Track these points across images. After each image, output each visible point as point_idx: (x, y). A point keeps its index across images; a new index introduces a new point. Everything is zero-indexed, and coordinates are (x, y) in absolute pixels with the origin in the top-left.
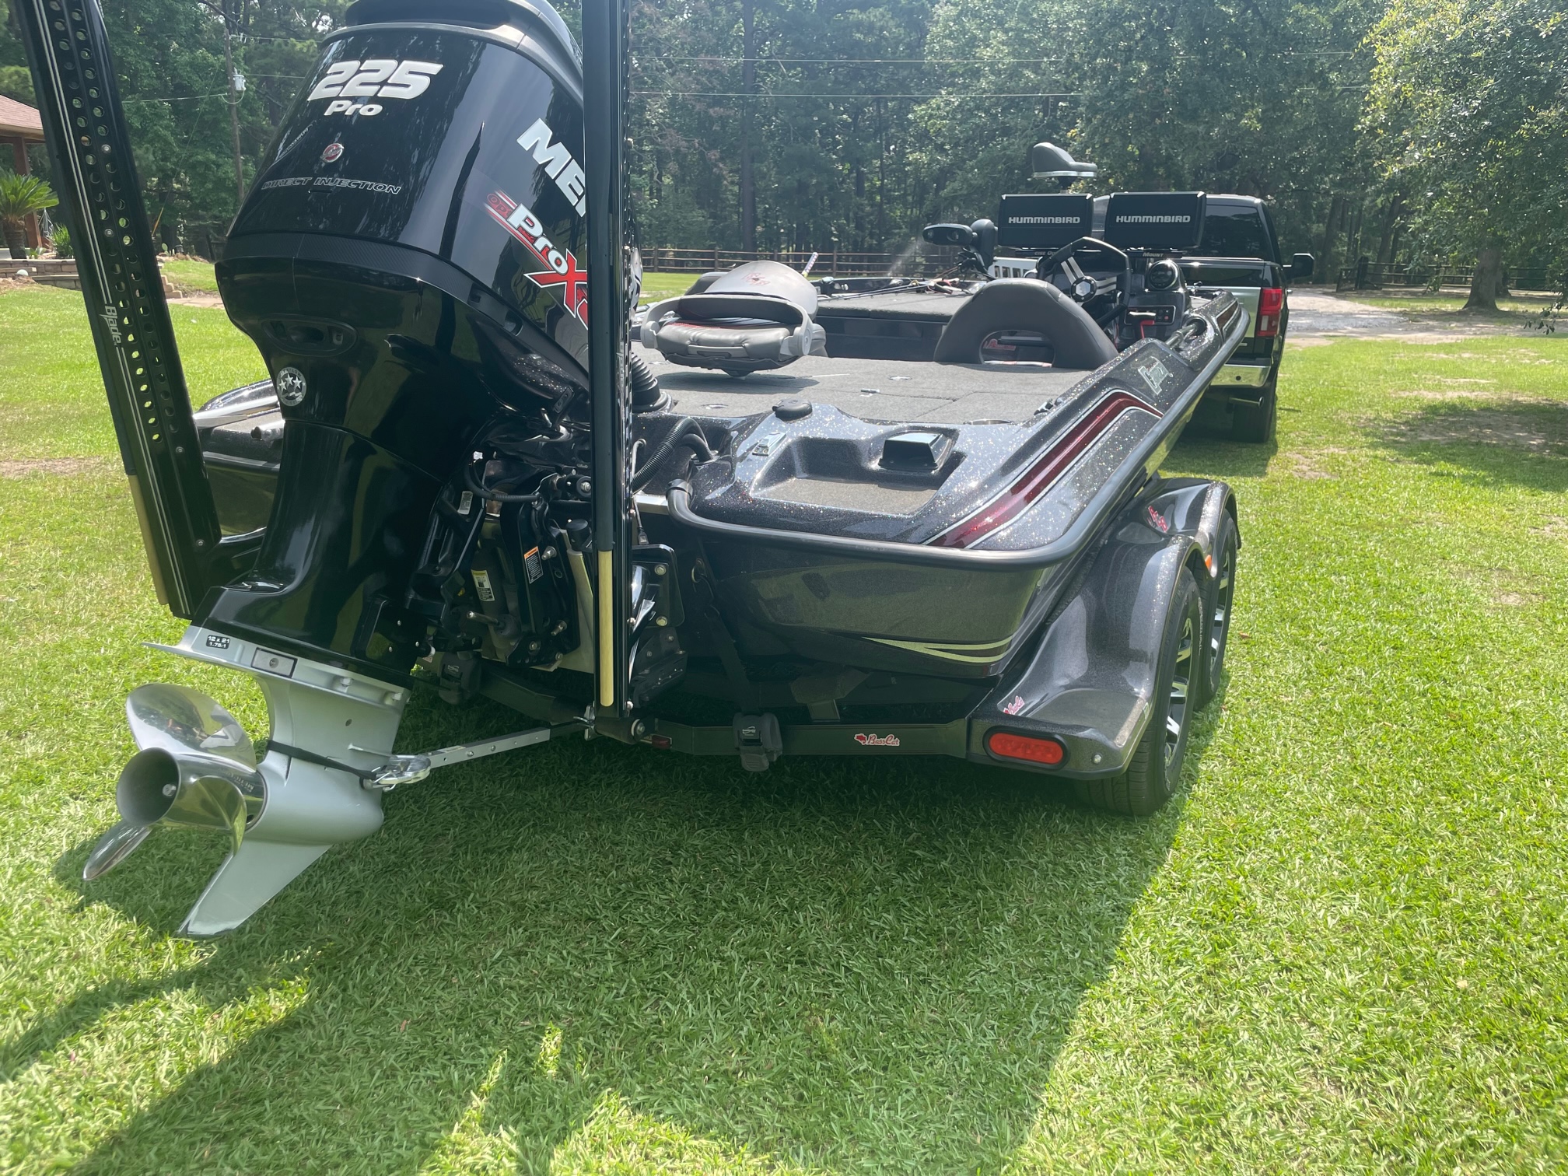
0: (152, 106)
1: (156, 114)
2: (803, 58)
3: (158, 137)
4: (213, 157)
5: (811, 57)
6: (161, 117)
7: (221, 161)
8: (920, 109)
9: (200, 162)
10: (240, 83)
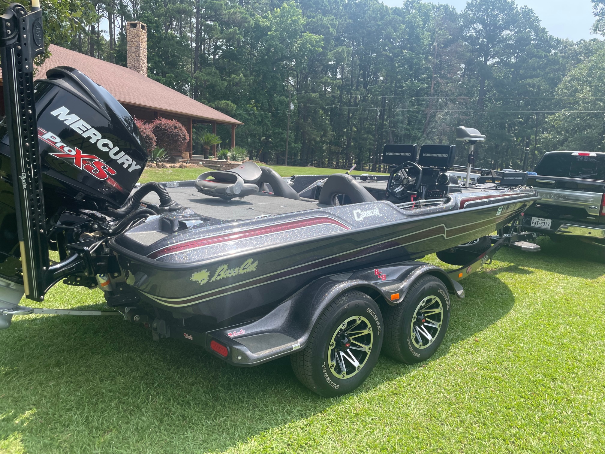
0: (266, 114)
1: (266, 117)
2: (503, 97)
3: (266, 124)
4: (281, 131)
5: (508, 97)
6: (267, 117)
7: (283, 132)
8: (551, 117)
9: (277, 132)
10: (292, 107)
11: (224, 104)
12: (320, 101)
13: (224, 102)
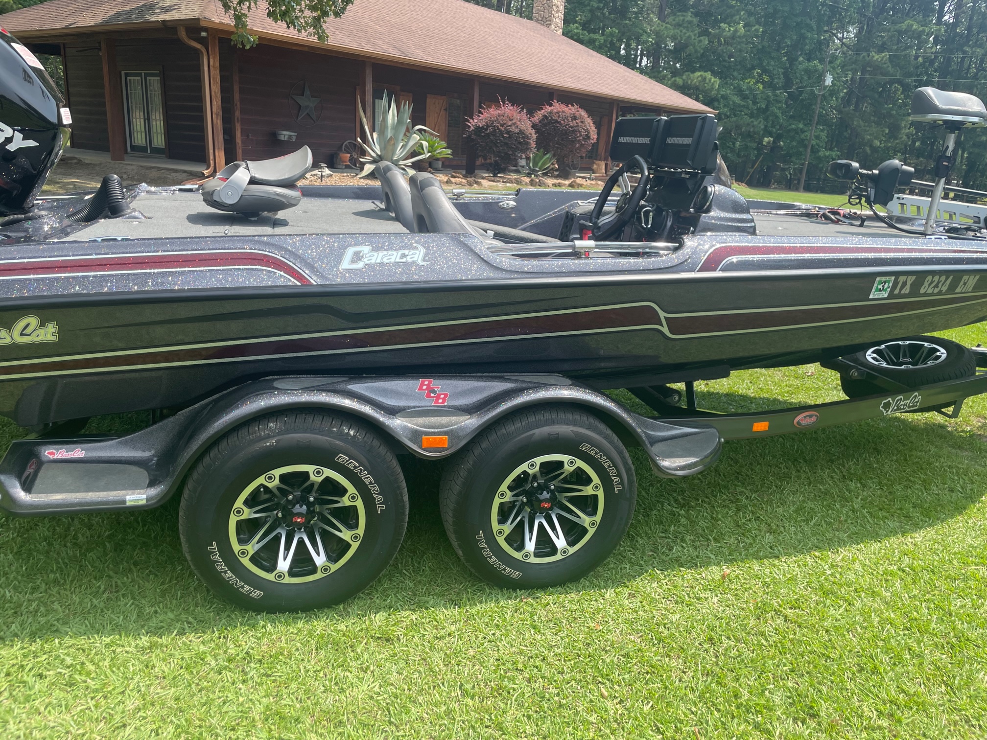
0: (776, 95)
3: (773, 114)
6: (778, 102)
9: (793, 129)
10: (829, 80)
11: (698, 78)
12: (890, 69)
13: (698, 74)
